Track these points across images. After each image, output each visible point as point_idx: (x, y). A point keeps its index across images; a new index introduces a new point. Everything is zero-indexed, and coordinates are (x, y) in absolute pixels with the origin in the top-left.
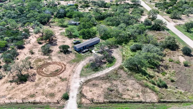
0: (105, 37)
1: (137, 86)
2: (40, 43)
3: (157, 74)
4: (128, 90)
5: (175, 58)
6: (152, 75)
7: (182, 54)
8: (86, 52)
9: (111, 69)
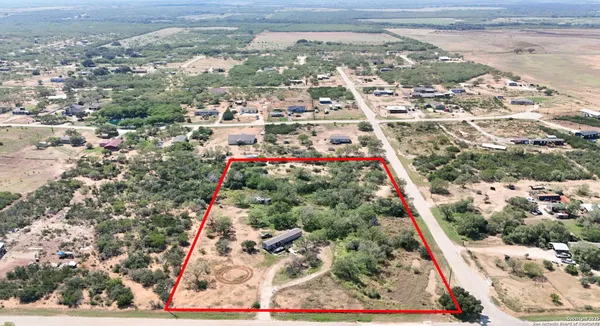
0: (311, 227)
1: (344, 295)
2: (211, 237)
3: (374, 282)
4: (331, 300)
5: (406, 263)
6: (366, 283)
7: (419, 257)
8: (281, 251)
9: (314, 275)
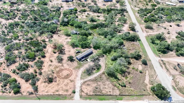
0: (96, 47)
1: (111, 85)
2: (55, 53)
3: (123, 78)
4: (105, 88)
5: (136, 67)
6: (120, 79)
7: (141, 63)
8: (84, 60)
9: (98, 74)
